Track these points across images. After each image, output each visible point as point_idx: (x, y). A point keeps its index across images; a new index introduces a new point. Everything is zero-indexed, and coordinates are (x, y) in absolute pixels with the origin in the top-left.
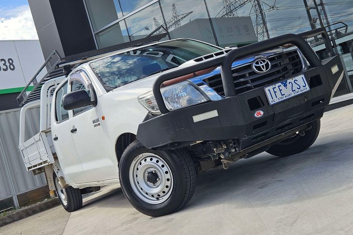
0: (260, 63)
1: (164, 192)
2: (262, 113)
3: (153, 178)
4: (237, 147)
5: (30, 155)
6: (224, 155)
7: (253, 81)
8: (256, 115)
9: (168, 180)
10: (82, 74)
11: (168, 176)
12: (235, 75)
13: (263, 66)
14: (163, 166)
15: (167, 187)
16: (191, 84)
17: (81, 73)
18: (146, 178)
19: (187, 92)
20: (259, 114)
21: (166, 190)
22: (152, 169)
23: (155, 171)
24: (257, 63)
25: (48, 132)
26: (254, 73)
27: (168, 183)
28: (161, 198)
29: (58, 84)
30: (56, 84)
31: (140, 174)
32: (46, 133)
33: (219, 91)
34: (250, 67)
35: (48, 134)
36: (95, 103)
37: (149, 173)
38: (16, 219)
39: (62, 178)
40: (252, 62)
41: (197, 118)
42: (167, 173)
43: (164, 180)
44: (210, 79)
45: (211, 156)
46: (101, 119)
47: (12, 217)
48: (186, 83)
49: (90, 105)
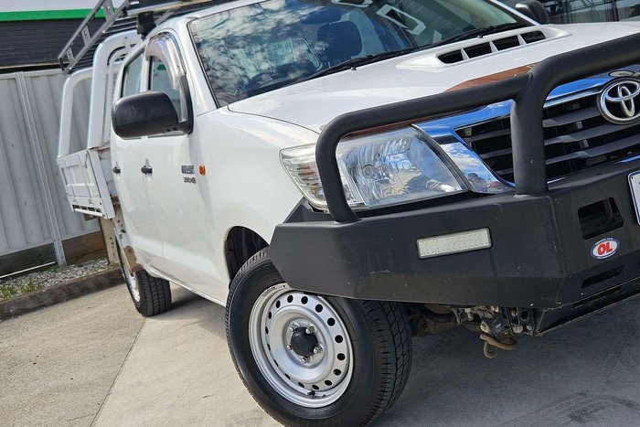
0: (620, 94)
1: (328, 383)
2: (613, 245)
3: (305, 343)
4: (529, 323)
5: (76, 185)
6: (491, 328)
7: (594, 143)
8: (595, 252)
9: (341, 357)
10: (170, 44)
11: (343, 348)
12: (548, 123)
13: (628, 103)
14: (331, 322)
15: (337, 372)
16: (423, 138)
17: (167, 42)
18: (289, 341)
19: (413, 155)
20: (607, 247)
21: (334, 379)
22: (304, 323)
23: (312, 328)
24: (613, 93)
25: (103, 150)
26: (601, 121)
27: (341, 365)
28: (321, 394)
29: (132, 46)
30: (128, 45)
31: (276, 327)
32: (100, 151)
33: (500, 165)
34: (590, 102)
35: (104, 155)
36: (189, 127)
37: (297, 330)
38: (45, 302)
39: (130, 250)
40: (599, 88)
41: (430, 247)
42: (339, 339)
43: (332, 356)
44: (477, 130)
45: (455, 312)
46: (197, 170)
47: (39, 299)
48: (409, 133)
49: (175, 129)
